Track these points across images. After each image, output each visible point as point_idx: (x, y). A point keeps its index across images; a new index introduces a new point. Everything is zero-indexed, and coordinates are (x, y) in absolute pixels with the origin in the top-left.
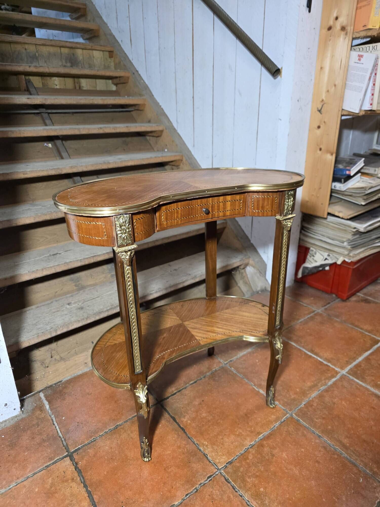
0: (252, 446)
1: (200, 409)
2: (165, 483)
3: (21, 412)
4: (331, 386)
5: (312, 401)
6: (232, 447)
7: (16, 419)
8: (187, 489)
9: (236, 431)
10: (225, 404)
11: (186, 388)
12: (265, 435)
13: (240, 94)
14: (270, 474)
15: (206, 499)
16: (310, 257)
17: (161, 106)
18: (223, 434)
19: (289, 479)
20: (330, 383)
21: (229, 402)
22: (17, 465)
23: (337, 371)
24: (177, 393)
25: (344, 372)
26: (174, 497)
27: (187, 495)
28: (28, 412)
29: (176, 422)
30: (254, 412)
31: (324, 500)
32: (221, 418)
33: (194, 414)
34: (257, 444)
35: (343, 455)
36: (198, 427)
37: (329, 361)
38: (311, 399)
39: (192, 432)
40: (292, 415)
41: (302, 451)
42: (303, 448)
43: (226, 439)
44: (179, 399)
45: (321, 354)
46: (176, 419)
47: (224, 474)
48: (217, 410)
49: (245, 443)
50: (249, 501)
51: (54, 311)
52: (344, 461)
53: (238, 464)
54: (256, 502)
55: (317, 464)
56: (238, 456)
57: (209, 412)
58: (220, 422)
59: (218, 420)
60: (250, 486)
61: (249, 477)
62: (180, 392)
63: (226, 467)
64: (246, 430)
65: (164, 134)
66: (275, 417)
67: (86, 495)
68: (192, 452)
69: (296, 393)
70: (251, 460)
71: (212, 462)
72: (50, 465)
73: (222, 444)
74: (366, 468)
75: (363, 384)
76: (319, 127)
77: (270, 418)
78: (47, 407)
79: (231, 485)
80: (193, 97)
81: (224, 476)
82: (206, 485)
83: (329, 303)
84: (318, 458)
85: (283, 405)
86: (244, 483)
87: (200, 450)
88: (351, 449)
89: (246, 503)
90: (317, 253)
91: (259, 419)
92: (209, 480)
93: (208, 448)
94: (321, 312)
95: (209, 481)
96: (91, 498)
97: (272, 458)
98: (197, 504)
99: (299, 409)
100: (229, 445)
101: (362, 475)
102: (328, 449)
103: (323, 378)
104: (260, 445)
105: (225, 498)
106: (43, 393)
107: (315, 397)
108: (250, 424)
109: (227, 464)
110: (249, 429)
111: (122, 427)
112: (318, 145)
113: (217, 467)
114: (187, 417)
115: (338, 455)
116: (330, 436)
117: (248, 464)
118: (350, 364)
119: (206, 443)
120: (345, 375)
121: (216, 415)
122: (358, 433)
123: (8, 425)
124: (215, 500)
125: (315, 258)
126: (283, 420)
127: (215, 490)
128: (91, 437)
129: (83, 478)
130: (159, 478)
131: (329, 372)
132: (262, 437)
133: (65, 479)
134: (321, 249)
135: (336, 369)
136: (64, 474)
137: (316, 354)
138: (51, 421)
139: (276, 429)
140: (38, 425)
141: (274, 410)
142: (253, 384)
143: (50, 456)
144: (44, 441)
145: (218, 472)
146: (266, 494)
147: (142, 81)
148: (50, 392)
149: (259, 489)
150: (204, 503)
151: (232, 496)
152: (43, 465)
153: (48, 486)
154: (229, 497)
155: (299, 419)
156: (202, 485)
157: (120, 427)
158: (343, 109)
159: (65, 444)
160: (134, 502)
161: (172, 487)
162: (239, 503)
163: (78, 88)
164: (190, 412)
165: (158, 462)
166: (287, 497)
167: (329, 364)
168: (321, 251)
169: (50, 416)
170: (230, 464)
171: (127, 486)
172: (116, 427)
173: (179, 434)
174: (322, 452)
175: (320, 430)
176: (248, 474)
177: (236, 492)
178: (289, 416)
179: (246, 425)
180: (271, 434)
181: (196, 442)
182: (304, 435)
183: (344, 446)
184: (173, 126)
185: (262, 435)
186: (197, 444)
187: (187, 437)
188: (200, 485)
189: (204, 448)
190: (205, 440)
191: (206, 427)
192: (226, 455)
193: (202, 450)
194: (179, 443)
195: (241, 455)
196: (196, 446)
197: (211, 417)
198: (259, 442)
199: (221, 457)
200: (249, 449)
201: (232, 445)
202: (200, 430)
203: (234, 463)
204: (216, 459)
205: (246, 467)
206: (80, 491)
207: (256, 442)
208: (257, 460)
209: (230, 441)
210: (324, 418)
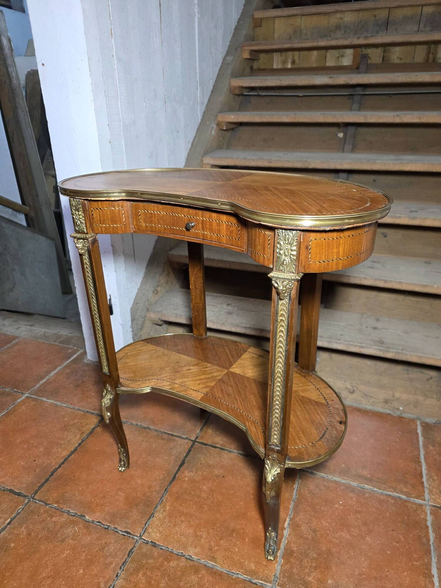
0: (190, 560)
1: (210, 479)
2: (104, 497)
6: (176, 537)
8: (105, 519)
9: (201, 531)
10: (235, 500)
11: (230, 452)
12: (216, 567)
15: (100, 542)
18: (189, 520)
21: (241, 503)
22: (82, 396)
24: (217, 449)
26: (93, 512)
27: (99, 522)
29: (179, 469)
30: (244, 539)
32: (210, 506)
33: (200, 477)
34: (197, 564)
36: (184, 490)
39: (175, 488)
43: (183, 525)
44: (211, 455)
46: (183, 466)
47: (137, 545)
48: (219, 497)
49: (190, 548)
53: (156, 554)
56: (167, 549)
57: (211, 490)
58: (203, 508)
59: (205, 504)
60: (133, 580)
61: (144, 574)
62: (221, 450)
63: (146, 543)
64: (210, 542)
66: (254, 568)
67: (72, 449)
68: (149, 501)
70: (169, 566)
71: (147, 525)
72: (89, 412)
73: (175, 525)
77: (247, 563)
79: (126, 559)
81: (134, 547)
82: (117, 533)
86: (135, 572)
87: (156, 507)
89: (111, 585)
91: (237, 550)
92: (124, 533)
93: (162, 513)
96: (71, 454)
98: (93, 536)
100: (177, 533)
104: (196, 569)
105: (109, 560)
108: (222, 541)
109: (151, 542)
110: (212, 543)
111: (149, 431)
113: (142, 534)
114: (192, 474)
117: (162, 565)
119: (168, 509)
121: (211, 499)
124: (103, 552)
126: (254, 581)
127: (113, 545)
129: (87, 438)
130: (108, 490)
132: (210, 565)
133: (81, 428)
136: (85, 424)
139: (234, 577)
145: (137, 538)
150: (96, 542)
152: (87, 408)
153: (71, 422)
154: (111, 563)
156: (116, 530)
160: (77, 484)
161: (101, 506)
162: (108, 577)
163: (431, 60)
164: (200, 473)
165: (124, 479)
170: (152, 545)
171: (91, 470)
172: (146, 428)
173: (165, 478)
176: (148, 571)
177: (120, 568)
179: (218, 538)
180: (221, 574)
181: (163, 498)
185: (213, 563)
186: (163, 500)
187: (166, 488)
188: (115, 528)
189: (161, 509)
190: (171, 505)
191: (189, 498)
192: (162, 536)
193: (157, 509)
194: (154, 485)
195: (170, 552)
196: (159, 501)
197: (206, 496)
198: (200, 565)
199: (158, 532)
200: (183, 557)
201: (179, 535)
202: (182, 494)
203: (155, 549)
204: (152, 528)
205: (157, 565)
206: (74, 443)
207: (199, 560)
208: (172, 573)
209: (182, 531)
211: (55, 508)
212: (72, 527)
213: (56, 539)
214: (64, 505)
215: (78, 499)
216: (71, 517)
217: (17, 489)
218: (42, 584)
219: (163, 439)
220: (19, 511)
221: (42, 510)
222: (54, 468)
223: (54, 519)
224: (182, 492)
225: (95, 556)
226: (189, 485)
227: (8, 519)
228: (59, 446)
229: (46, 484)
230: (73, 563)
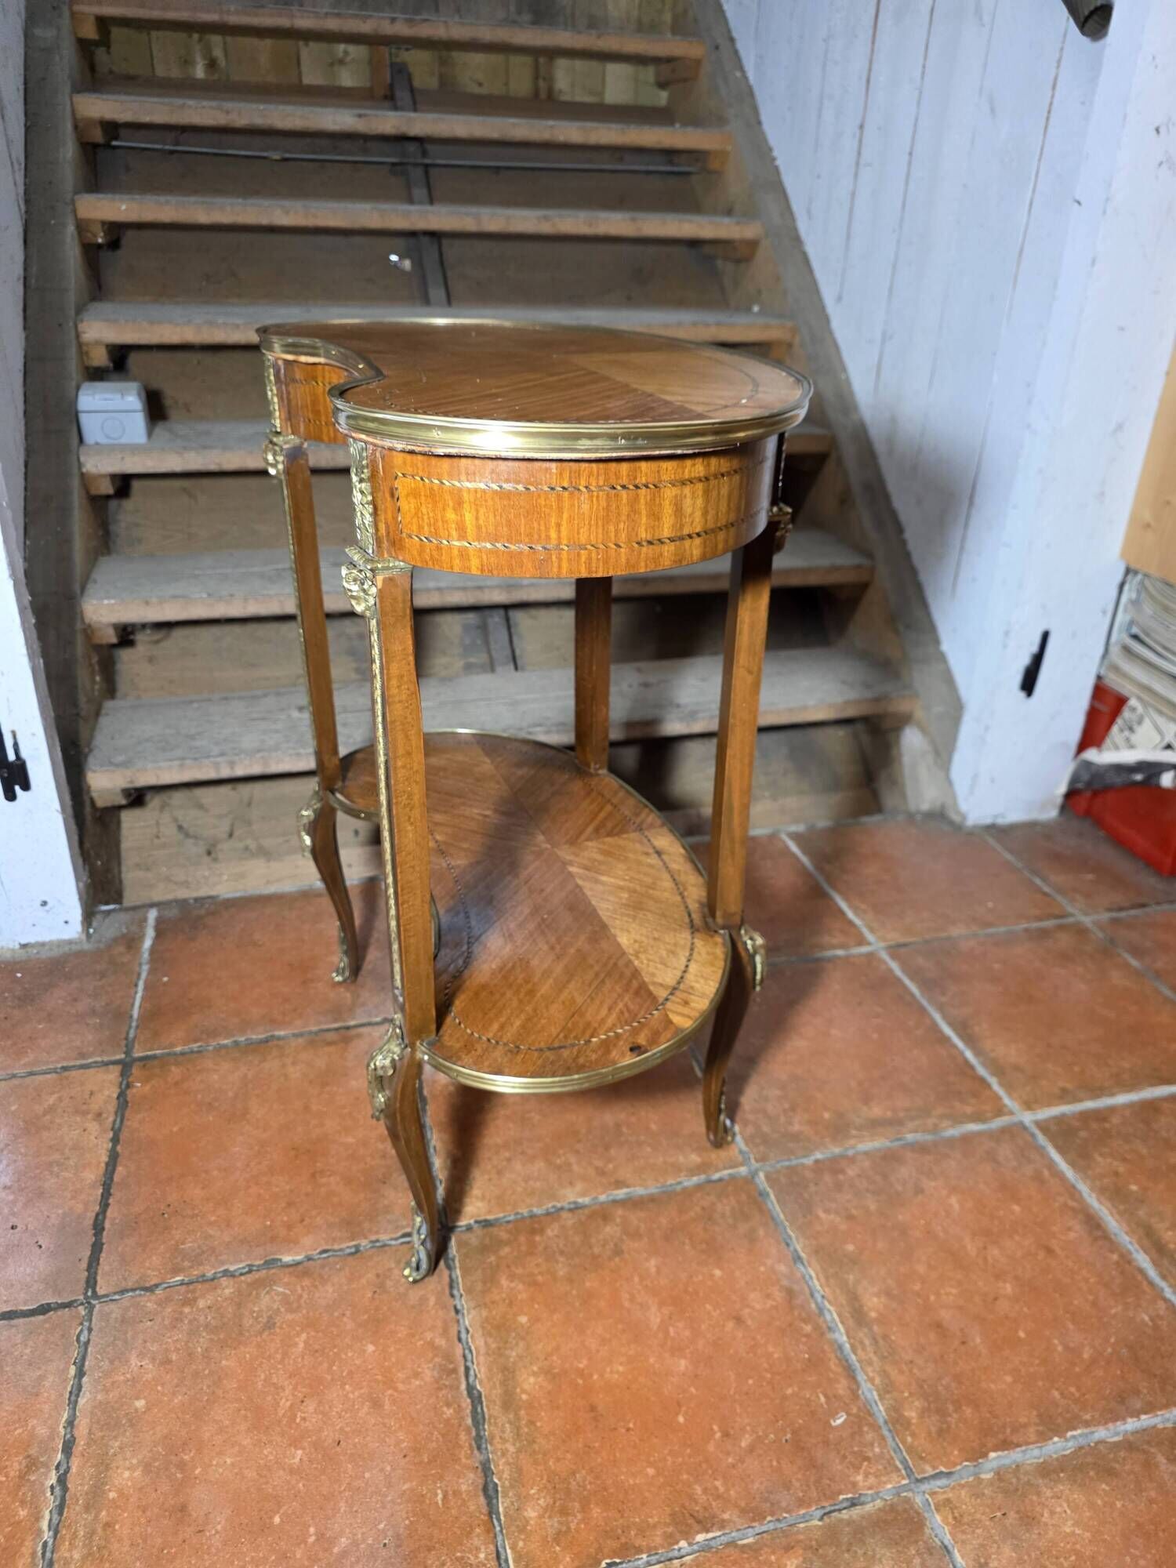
0: (577, 1208)
2: (290, 1204)
3: (84, 937)
4: (951, 1142)
5: (852, 1160)
6: (519, 1189)
7: (67, 949)
8: (334, 1240)
9: (559, 1157)
12: (634, 1194)
13: (993, 110)
14: (574, 1292)
15: (364, 1280)
16: (1122, 730)
19: (620, 1326)
20: (953, 1132)
22: (9, 1042)
23: (1005, 1106)
25: (1028, 1118)
26: (291, 1242)
27: (325, 1251)
28: (100, 941)
31: (681, 1419)
34: (596, 1207)
35: (836, 1336)
36: (464, 1109)
37: (999, 1070)
38: (850, 1153)
40: (754, 1174)
41: (712, 1276)
42: (721, 1269)
43: (518, 1166)
45: (988, 1045)
47: (452, 1243)
49: (562, 1192)
50: (468, 1332)
51: (255, 716)
52: (823, 1351)
53: (504, 1235)
54: (486, 1342)
55: (730, 1325)
56: (519, 1217)
60: (497, 1297)
61: (512, 1277)
63: (468, 1230)
64: (591, 1163)
65: (761, 254)
66: (698, 1160)
67: (105, 1158)
69: (813, 1122)
70: (549, 1239)
72: (74, 1066)
73: (500, 1173)
74: (881, 1398)
75: (1069, 1173)
77: (682, 1159)
78: (148, 943)
79: (450, 1276)
80: (861, 127)
83: (1143, 906)
84: (747, 1311)
85: (748, 1139)
86: (489, 1285)
88: (875, 1328)
89: (459, 1332)
90: (1147, 722)
91: (649, 1150)
92: (402, 1240)
94: (1090, 925)
95: (402, 1243)
96: (110, 1168)
97: (610, 1259)
98: (335, 1281)
99: (788, 1168)
100: (515, 1182)
101: (855, 1411)
102: (798, 1301)
103: (939, 1112)
104: (602, 1214)
105: (413, 1298)
106: (159, 911)
107: (866, 1153)
108: (612, 1151)
109: (476, 1222)
110: (599, 1163)
111: (281, 1043)
113: (444, 1222)
115: (817, 1327)
116: (831, 1271)
117: (533, 1246)
118: (1069, 1103)
119: (460, 1154)
120: (1025, 1128)
122: (932, 1298)
123: (45, 954)
124: (387, 1292)
125: (1134, 738)
126: (716, 1176)
128: (196, 1041)
129: (122, 1121)
130: (288, 1187)
131: (973, 1101)
132: (621, 1197)
133: (85, 1107)
134: (1165, 710)
135: (1007, 1101)
136: (87, 1097)
137: (970, 1040)
138: (135, 976)
139: (677, 1191)
140: (103, 975)
143: (85, 1050)
144: (93, 1012)
146: (527, 1333)
147: (738, 74)
148: (173, 913)
149: (516, 1315)
150: (354, 1286)
151: (432, 1301)
152: (58, 1062)
153: (39, 1109)
154: (423, 1300)
155: (768, 1189)
156: (378, 1244)
157: (275, 1042)
159: (131, 1035)
160: (194, 1216)
161: (302, 1221)
162: (439, 1324)
163: (543, 95)
165: (309, 1151)
166: (581, 1366)
167: (993, 1081)
168: (1161, 713)
169: (140, 965)
170: (484, 1227)
171: (204, 1175)
172: (266, 1041)
174: (774, 1300)
175: (814, 1242)
176: (513, 1268)
177: (452, 1296)
178: (743, 1174)
179: (599, 1150)
180: (652, 1199)
181: (433, 1144)
182: (751, 1237)
183: (857, 1315)
185: (624, 1191)
186: (435, 1148)
188: (372, 1242)
192: (490, 1202)
193: (437, 1166)
195: (531, 1217)
198: (604, 1206)
200: (562, 1212)
201: (523, 1184)
202: (467, 1119)
203: (496, 1229)
206: (97, 1145)
207: (595, 1201)
208: (565, 1246)
210: (850, 1218)
211: (181, 1284)
212: (268, 1292)
213: (248, 1331)
214: (201, 1268)
215: (227, 1239)
216: (243, 1278)
217: (25, 1304)
218: (298, 1420)
219: (330, 1044)
220: (83, 1339)
221: (149, 1304)
222: (91, 1216)
223: (201, 1303)
224: (464, 1115)
225: (377, 1309)
227: (66, 1370)
228: (56, 1169)
229: (103, 1255)
230: (335, 1347)
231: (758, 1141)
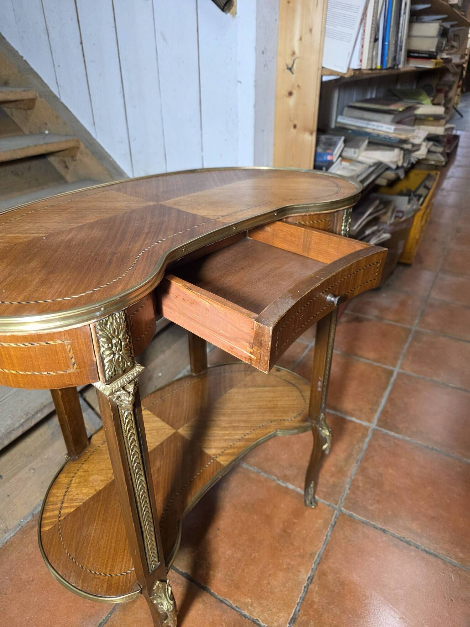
0: (312, 580)
4: (367, 450)
5: (356, 480)
6: (286, 593)
9: (282, 564)
10: (250, 523)
12: (320, 554)
17: (22, 57)
18: (267, 575)
20: (365, 446)
21: (255, 518)
23: (365, 426)
25: (374, 425)
30: (294, 523)
32: (254, 550)
34: (317, 572)
36: (227, 577)
37: (351, 415)
38: (353, 477)
39: (222, 589)
40: (340, 510)
42: (372, 557)
43: (273, 582)
45: (339, 407)
48: (243, 538)
49: (300, 578)
52: (425, 557)
53: (304, 618)
56: (300, 604)
57: (234, 546)
58: (255, 557)
59: (251, 554)
64: (295, 556)
65: (39, 105)
66: (322, 521)
69: (333, 475)
70: (318, 602)
73: (272, 593)
74: (451, 557)
75: (401, 437)
76: (290, 94)
77: (317, 525)
85: (325, 498)
87: (245, 616)
88: (424, 535)
91: (304, 532)
93: (254, 608)
97: (343, 589)
99: (346, 499)
100: (281, 591)
101: (451, 570)
103: (355, 442)
104: (321, 573)
107: (356, 474)
108: (295, 544)
109: (290, 623)
110: (297, 553)
112: (291, 121)
114: (206, 564)
115: (415, 550)
116: (395, 526)
117: (317, 611)
118: (376, 412)
119: (250, 600)
120: (377, 430)
121: (245, 547)
122: (423, 510)
126: (333, 523)
131: (357, 431)
132: (318, 560)
135: (364, 424)
137: (334, 409)
139: (330, 539)
141: (318, 511)
142: (276, 478)
155: (351, 513)
158: (323, 67)
164: (206, 555)
167: (354, 419)
170: (294, 623)
173: (204, 601)
174: (396, 553)
175: (381, 520)
178: (338, 513)
179: (291, 547)
180: (327, 550)
181: (234, 605)
182: (366, 536)
183: (416, 534)
184: (51, 92)
185: (317, 556)
186: (236, 606)
187: (219, 600)
189: (249, 610)
190: (245, 595)
191: (239, 572)
192: (283, 609)
193: (248, 614)
194: (210, 617)
195: (303, 600)
196: (237, 611)
197: (240, 552)
198: (318, 569)
199: (278, 615)
200: (309, 587)
201: (285, 589)
202: (233, 581)
203: (299, 618)
204: (272, 623)
205: (317, 617)
207: (314, 570)
208: (326, 599)
209: (280, 584)
210: (378, 502)
224: (230, 580)
226: (221, 570)
231: (328, 496)
